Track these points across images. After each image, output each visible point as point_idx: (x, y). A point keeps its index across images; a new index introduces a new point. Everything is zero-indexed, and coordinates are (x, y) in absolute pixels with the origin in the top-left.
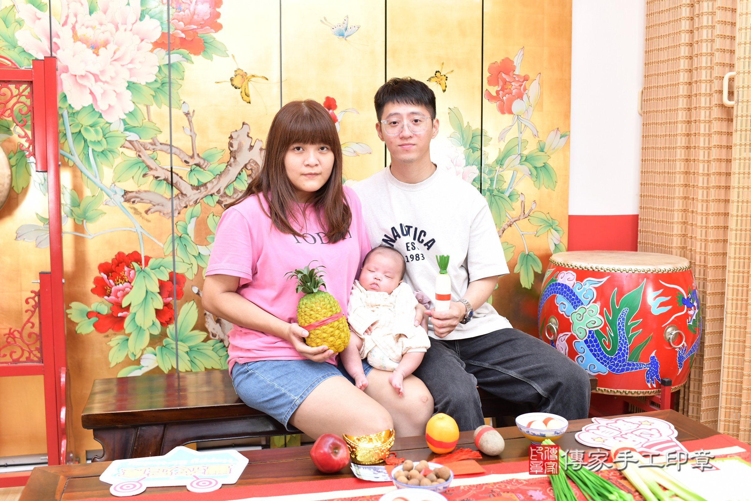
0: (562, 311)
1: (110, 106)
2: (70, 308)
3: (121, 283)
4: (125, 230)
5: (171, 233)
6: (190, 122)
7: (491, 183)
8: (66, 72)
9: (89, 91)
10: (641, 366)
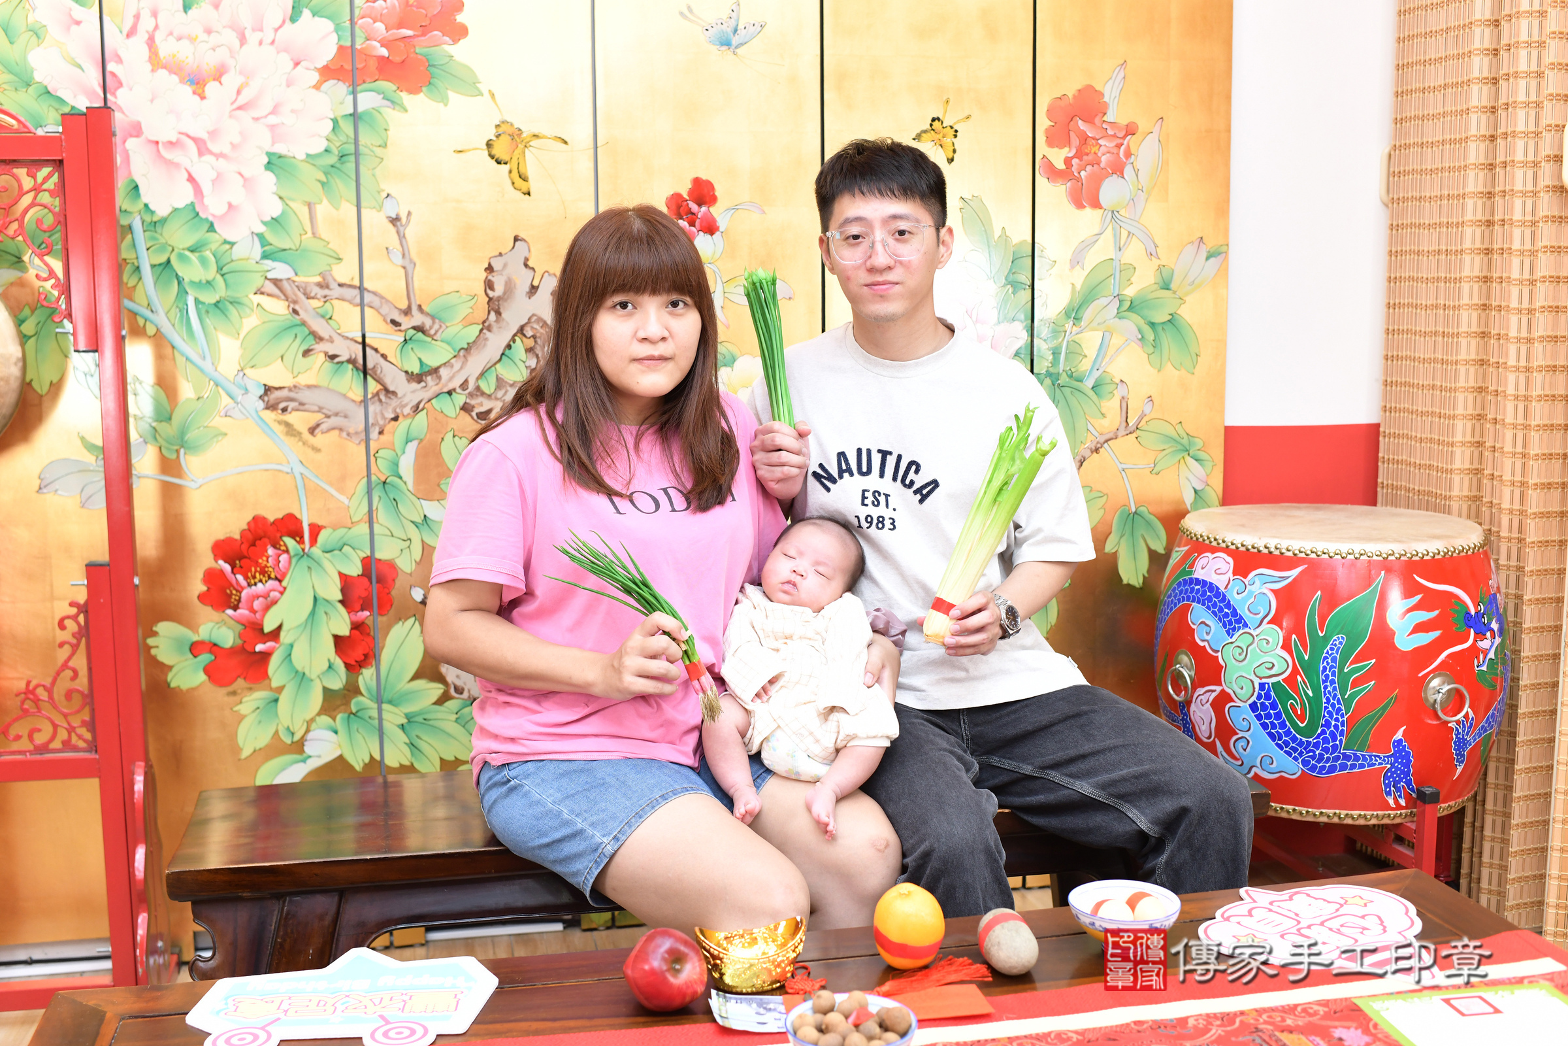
0: (1203, 641)
1: (230, 205)
2: (155, 634)
3: (261, 581)
4: (267, 470)
5: (365, 474)
6: (402, 237)
7: (1054, 358)
8: (137, 136)
9: (186, 176)
10: (1371, 759)
